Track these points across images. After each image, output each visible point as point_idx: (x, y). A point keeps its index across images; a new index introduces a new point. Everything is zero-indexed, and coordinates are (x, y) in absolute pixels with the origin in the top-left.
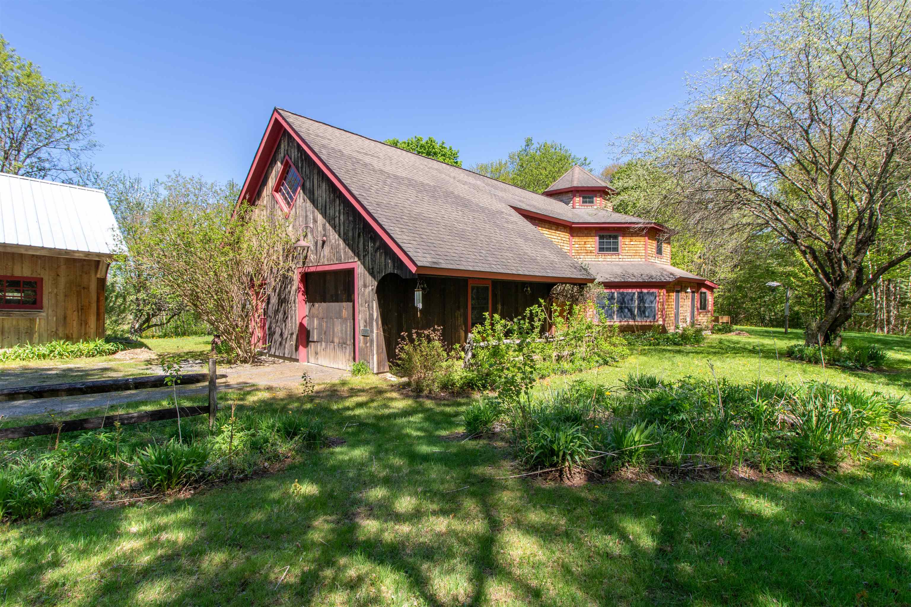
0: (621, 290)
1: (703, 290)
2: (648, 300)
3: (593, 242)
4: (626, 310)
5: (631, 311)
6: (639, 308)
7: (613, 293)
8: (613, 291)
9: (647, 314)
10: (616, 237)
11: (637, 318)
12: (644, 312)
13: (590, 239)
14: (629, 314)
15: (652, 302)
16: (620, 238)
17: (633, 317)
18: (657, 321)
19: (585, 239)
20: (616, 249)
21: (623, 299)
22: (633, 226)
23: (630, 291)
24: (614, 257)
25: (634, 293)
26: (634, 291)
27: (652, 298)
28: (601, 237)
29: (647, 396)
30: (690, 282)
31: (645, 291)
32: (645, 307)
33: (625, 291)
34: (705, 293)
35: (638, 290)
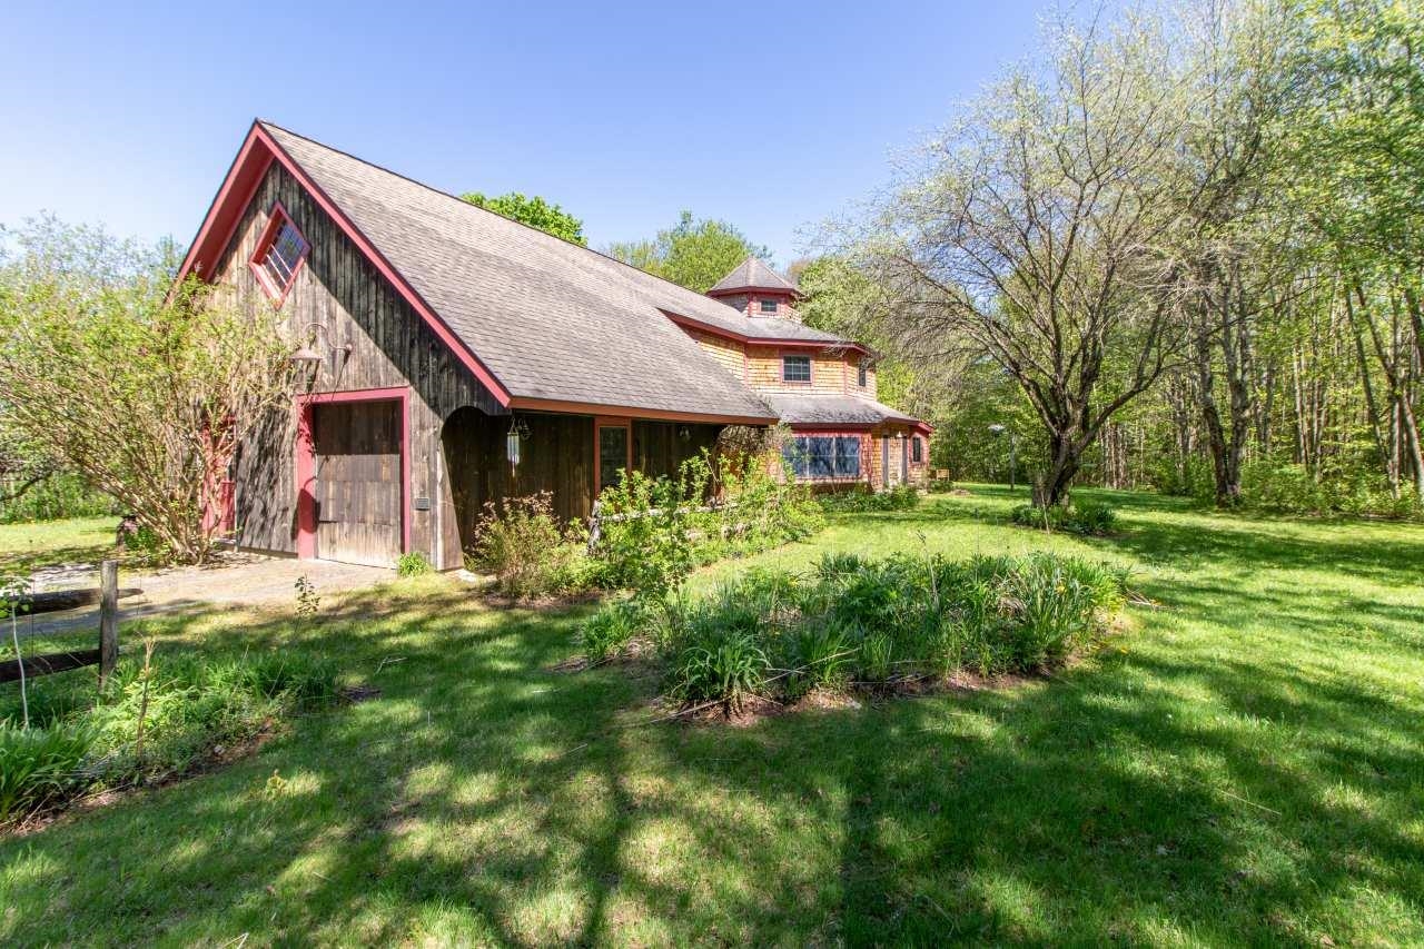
0: (815, 435)
1: (917, 435)
2: (849, 449)
3: (776, 367)
4: (822, 463)
5: (827, 463)
6: (838, 460)
7: (804, 439)
8: (804, 436)
9: (848, 468)
10: (806, 361)
11: (837, 475)
12: (845, 465)
13: (772, 362)
14: (825, 468)
15: (854, 451)
16: (812, 362)
17: (831, 472)
18: (861, 478)
19: (765, 362)
20: (807, 378)
21: (818, 447)
22: (827, 345)
23: (826, 435)
24: (804, 388)
25: (832, 439)
26: (831, 435)
27: (855, 446)
28: (788, 360)
29: (846, 583)
30: (901, 425)
31: (845, 436)
32: (846, 459)
33: (820, 436)
34: (918, 439)
35: (837, 435)
